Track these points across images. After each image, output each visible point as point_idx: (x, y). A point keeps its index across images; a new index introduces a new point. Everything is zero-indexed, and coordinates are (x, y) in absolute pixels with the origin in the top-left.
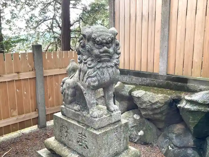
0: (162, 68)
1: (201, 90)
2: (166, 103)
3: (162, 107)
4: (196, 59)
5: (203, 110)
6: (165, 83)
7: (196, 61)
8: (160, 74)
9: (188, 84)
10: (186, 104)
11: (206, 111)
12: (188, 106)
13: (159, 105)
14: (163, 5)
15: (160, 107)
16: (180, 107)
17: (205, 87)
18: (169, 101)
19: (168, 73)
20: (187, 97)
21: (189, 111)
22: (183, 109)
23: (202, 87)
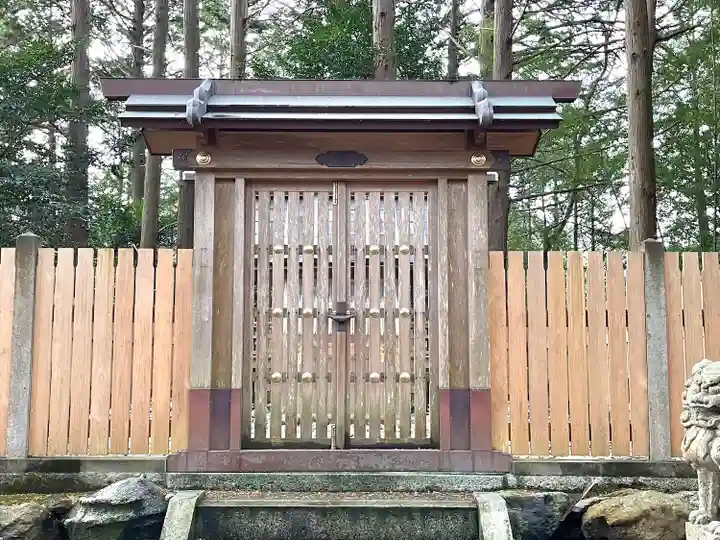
0: (15, 441)
1: (110, 483)
2: (36, 522)
3: (28, 531)
4: (98, 416)
5: (120, 519)
6: (24, 477)
7: (98, 419)
8: (9, 457)
9: (82, 474)
10: (86, 513)
11: (127, 519)
12: (90, 517)
13: (21, 527)
14: (18, 295)
15: (22, 534)
16: (71, 523)
17: (118, 475)
18: (44, 516)
19: (30, 454)
20: (84, 499)
21: (93, 527)
22: (80, 524)
23: (111, 475)
